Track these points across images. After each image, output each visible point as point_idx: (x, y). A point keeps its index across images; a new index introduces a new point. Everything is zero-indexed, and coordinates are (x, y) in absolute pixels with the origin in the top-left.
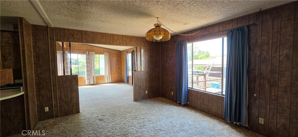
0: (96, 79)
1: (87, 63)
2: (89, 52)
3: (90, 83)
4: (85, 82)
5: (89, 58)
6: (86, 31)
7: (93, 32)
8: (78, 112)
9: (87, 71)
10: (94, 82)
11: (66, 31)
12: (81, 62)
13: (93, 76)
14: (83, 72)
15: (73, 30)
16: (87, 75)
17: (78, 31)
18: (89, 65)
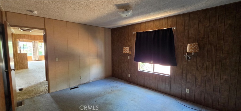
0: (40, 57)
1: (33, 48)
2: (34, 41)
3: (35, 59)
4: (32, 59)
5: (34, 45)
6: (31, 35)
7: (34, 35)
8: (27, 68)
9: (34, 52)
10: (38, 59)
11: (21, 35)
12: (29, 47)
13: (38, 55)
14: (31, 53)
15: (25, 35)
16: (34, 55)
17: (27, 35)
18: (34, 49)
